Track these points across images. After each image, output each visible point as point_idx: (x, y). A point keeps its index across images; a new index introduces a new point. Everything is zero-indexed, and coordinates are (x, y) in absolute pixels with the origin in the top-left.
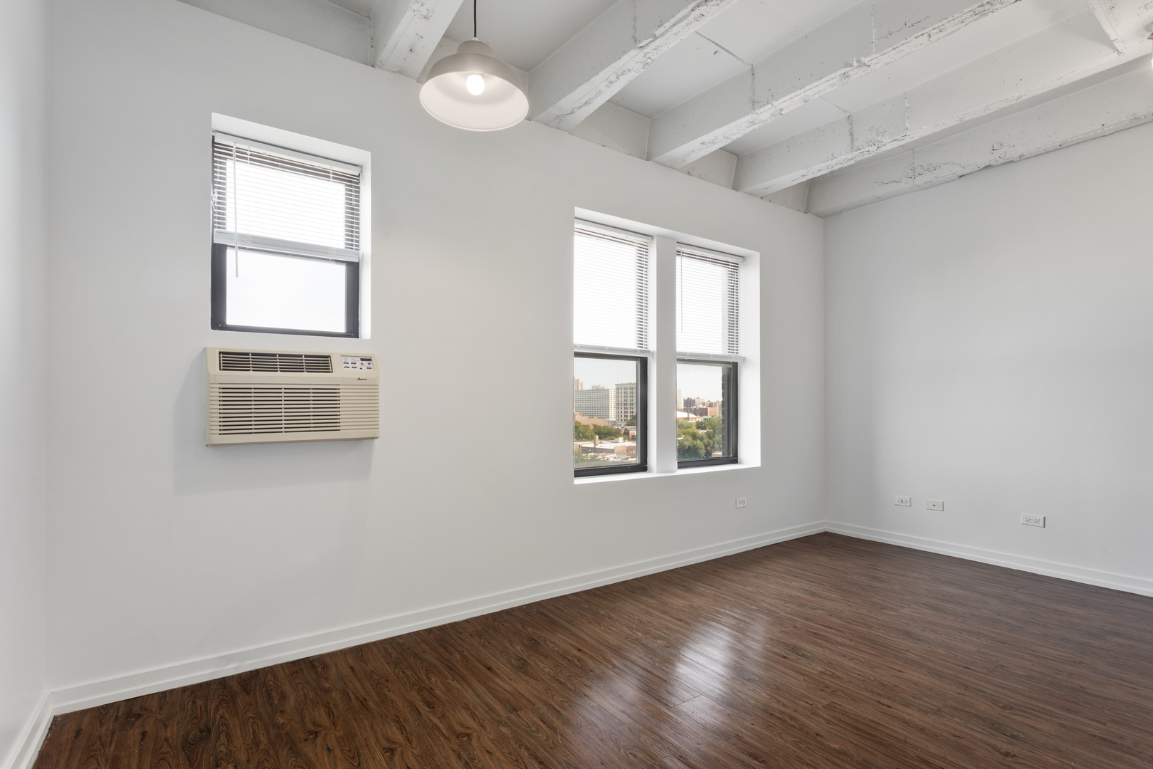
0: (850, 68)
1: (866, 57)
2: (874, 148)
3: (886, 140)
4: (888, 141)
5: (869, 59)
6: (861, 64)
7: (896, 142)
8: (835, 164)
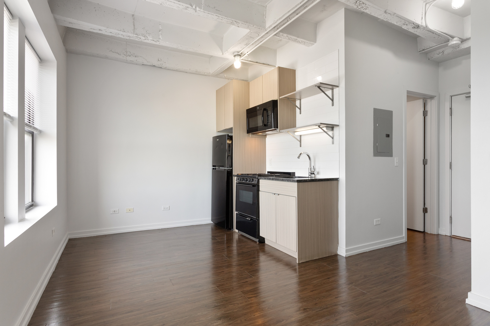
0: (191, 7)
1: (199, 8)
2: (144, 38)
3: (150, 38)
4: (151, 39)
5: (199, 9)
6: (195, 10)
7: (153, 41)
8: (121, 34)
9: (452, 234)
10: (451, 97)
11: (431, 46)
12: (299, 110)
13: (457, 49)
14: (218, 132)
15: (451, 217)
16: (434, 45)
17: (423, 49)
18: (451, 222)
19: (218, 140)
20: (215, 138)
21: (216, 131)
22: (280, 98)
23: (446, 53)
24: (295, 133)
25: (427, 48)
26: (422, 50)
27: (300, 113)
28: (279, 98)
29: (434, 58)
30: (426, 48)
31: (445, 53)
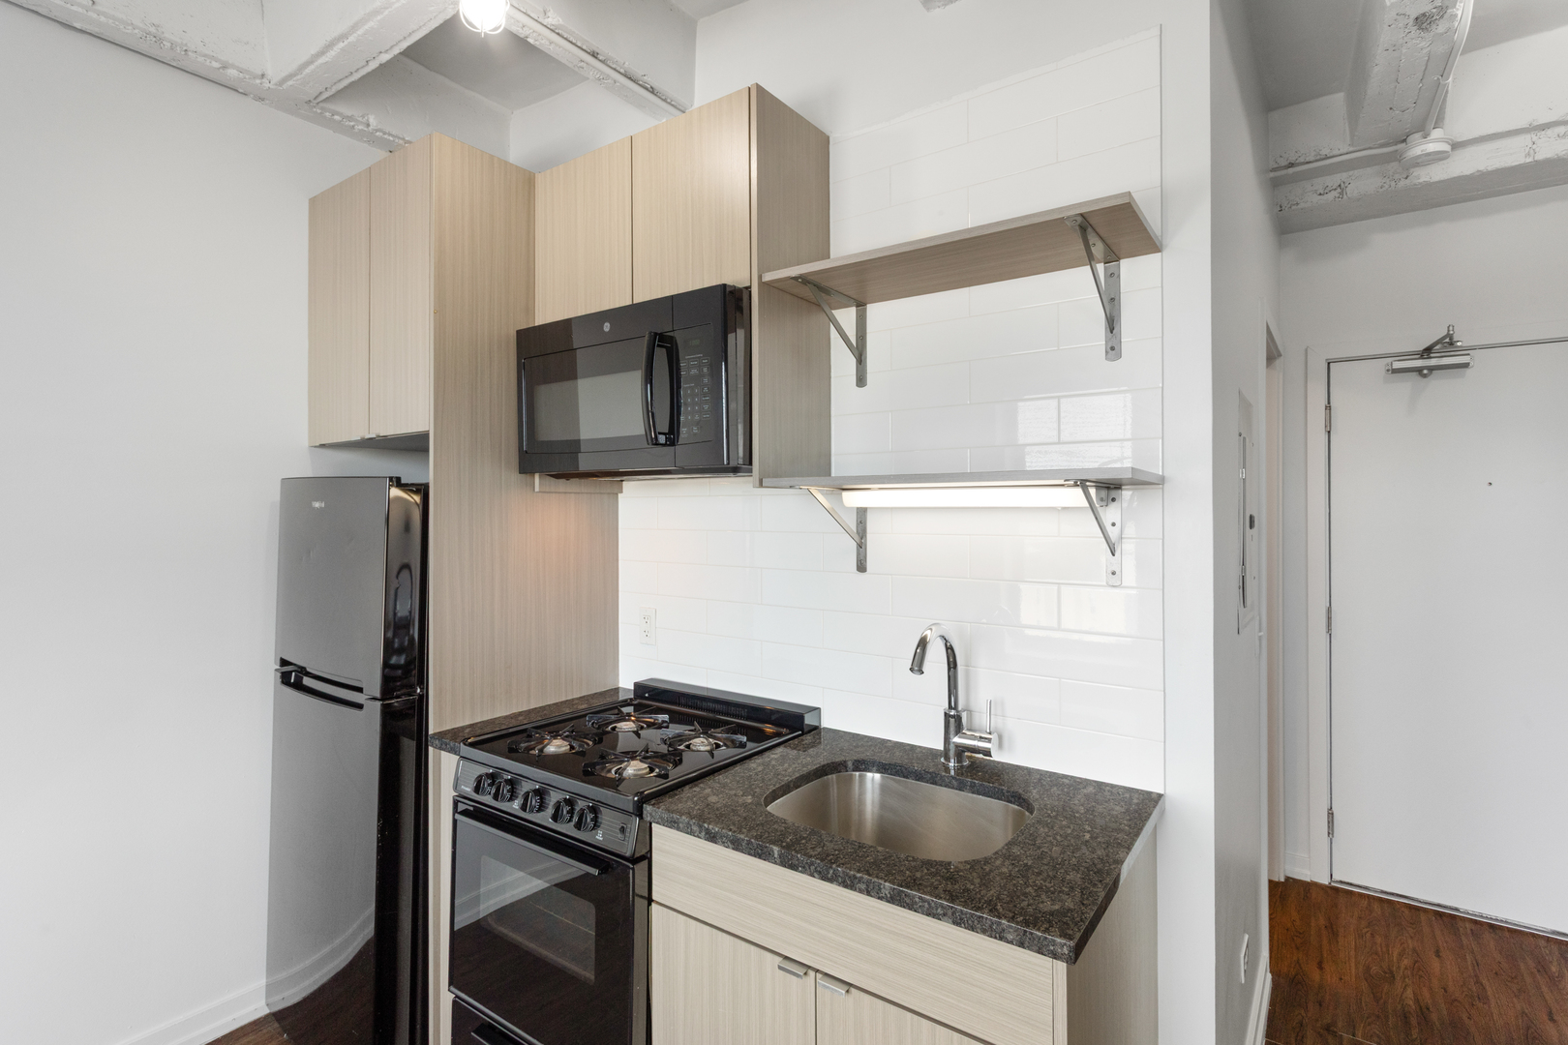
9: (1336, 877)
10: (1329, 363)
11: (1325, 152)
12: (853, 361)
13: (1402, 183)
14: (323, 446)
15: (1331, 814)
16: (1342, 151)
17: (1292, 159)
18: (1331, 832)
19: (317, 505)
20: (297, 490)
21: (306, 444)
22: (768, 277)
23: (1352, 190)
24: (845, 494)
25: (1307, 160)
26: (1284, 163)
27: (861, 381)
28: (760, 277)
29: (1302, 205)
30: (1302, 160)
31: (1348, 190)
